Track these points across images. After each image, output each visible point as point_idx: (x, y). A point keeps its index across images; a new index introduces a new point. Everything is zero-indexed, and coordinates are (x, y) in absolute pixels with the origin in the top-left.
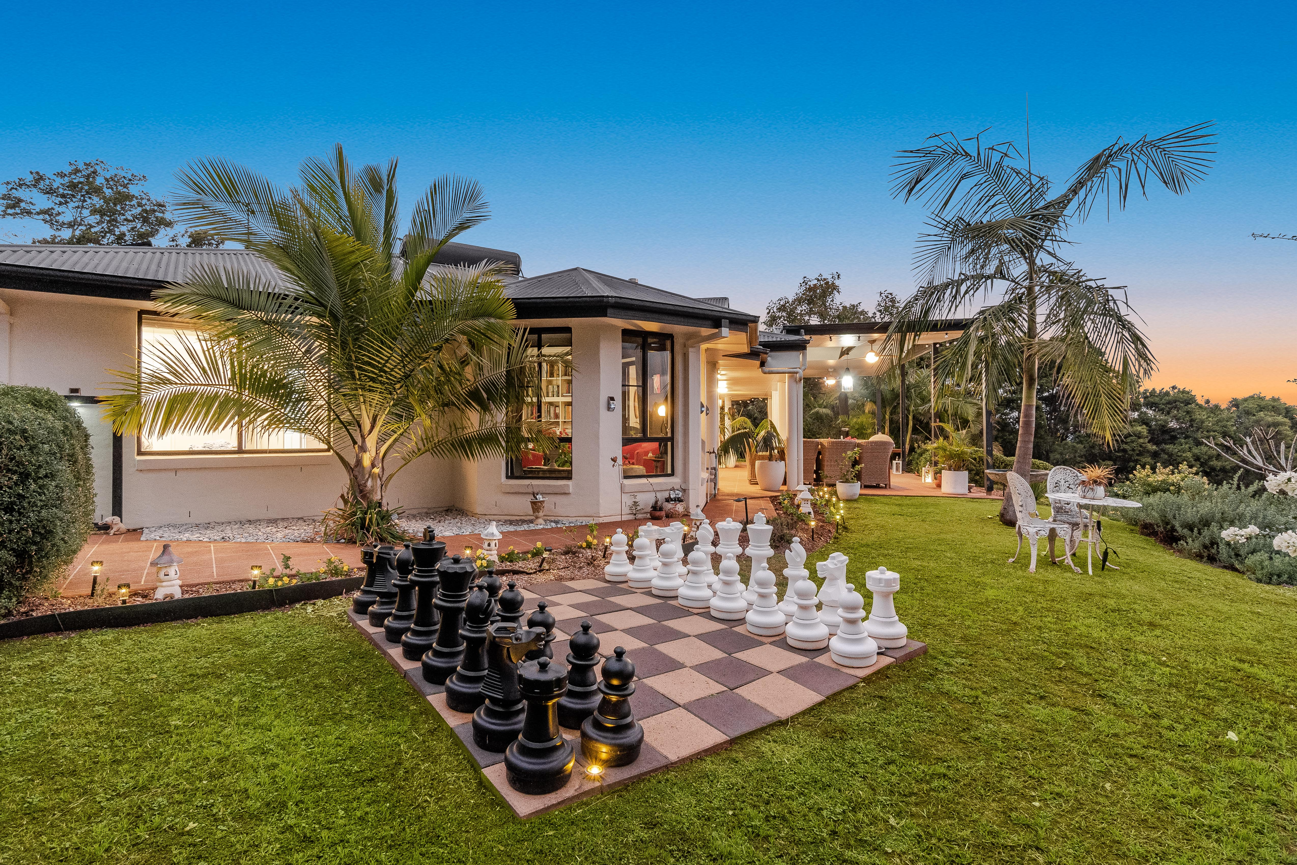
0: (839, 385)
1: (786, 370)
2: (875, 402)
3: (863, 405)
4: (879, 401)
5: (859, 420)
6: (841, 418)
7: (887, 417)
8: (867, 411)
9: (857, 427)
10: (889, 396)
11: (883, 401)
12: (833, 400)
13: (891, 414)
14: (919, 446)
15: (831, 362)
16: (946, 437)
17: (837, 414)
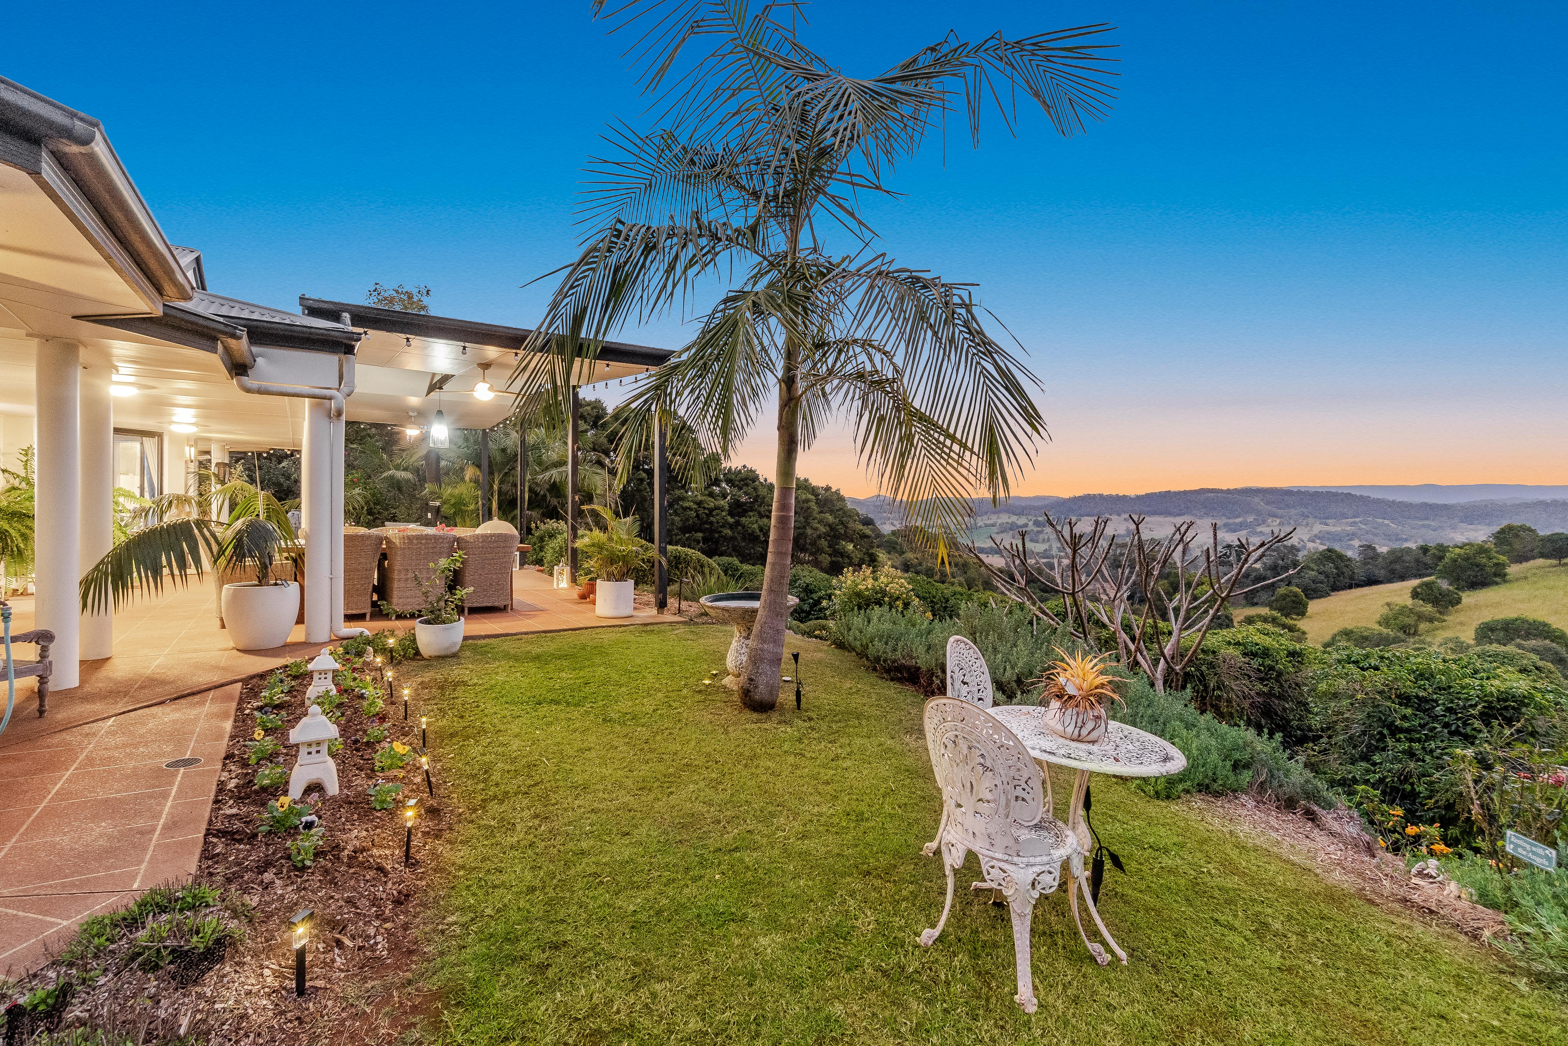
0: (424, 438)
1: (306, 389)
2: (479, 466)
3: (462, 469)
4: (485, 463)
5: (457, 491)
6: (429, 487)
7: (496, 487)
8: (467, 478)
9: (453, 501)
10: (498, 457)
11: (490, 466)
12: (416, 458)
13: (501, 482)
14: (537, 527)
15: (414, 401)
16: (604, 528)
17: (422, 480)
